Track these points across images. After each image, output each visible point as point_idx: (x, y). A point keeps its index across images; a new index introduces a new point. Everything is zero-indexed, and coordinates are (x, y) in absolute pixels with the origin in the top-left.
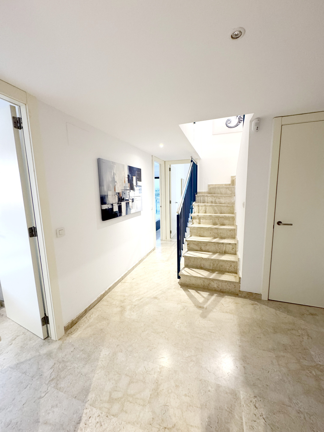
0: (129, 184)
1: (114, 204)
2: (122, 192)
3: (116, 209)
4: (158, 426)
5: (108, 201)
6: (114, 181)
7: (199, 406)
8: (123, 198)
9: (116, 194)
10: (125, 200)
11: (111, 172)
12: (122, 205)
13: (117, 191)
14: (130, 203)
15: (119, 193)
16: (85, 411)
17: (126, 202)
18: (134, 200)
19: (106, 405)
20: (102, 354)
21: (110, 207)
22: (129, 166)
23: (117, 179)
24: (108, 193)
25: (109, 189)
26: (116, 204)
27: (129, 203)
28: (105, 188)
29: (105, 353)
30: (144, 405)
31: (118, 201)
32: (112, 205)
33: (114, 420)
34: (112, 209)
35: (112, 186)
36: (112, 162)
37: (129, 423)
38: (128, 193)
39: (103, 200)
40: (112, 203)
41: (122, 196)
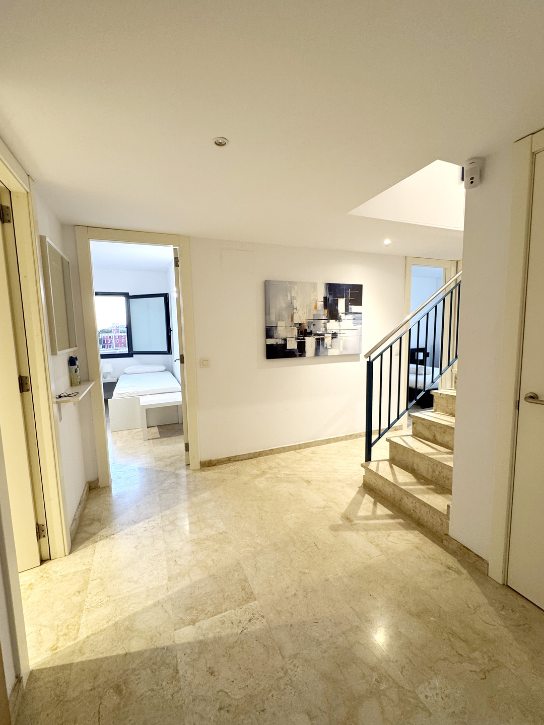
0: (326, 311)
1: (288, 339)
2: (309, 322)
3: (292, 345)
4: (174, 557)
5: (277, 334)
6: (291, 307)
7: (211, 574)
8: (308, 331)
9: (293, 325)
10: (313, 335)
11: (287, 296)
12: (306, 341)
13: (297, 321)
14: (328, 340)
15: (300, 324)
16: (156, 516)
17: (316, 337)
18: (339, 335)
19: (167, 522)
20: (204, 495)
21: (280, 342)
22: (328, 284)
23: (296, 304)
24: (277, 325)
25: (280, 318)
26: (294, 339)
27: (323, 339)
28: (273, 317)
29: (206, 495)
30: (182, 540)
31: (298, 335)
32: (285, 340)
33: (161, 532)
34: (285, 345)
35: (285, 314)
36: (290, 282)
37: (164, 540)
38: (323, 325)
39: (269, 332)
40: (284, 337)
41: (307, 328)
